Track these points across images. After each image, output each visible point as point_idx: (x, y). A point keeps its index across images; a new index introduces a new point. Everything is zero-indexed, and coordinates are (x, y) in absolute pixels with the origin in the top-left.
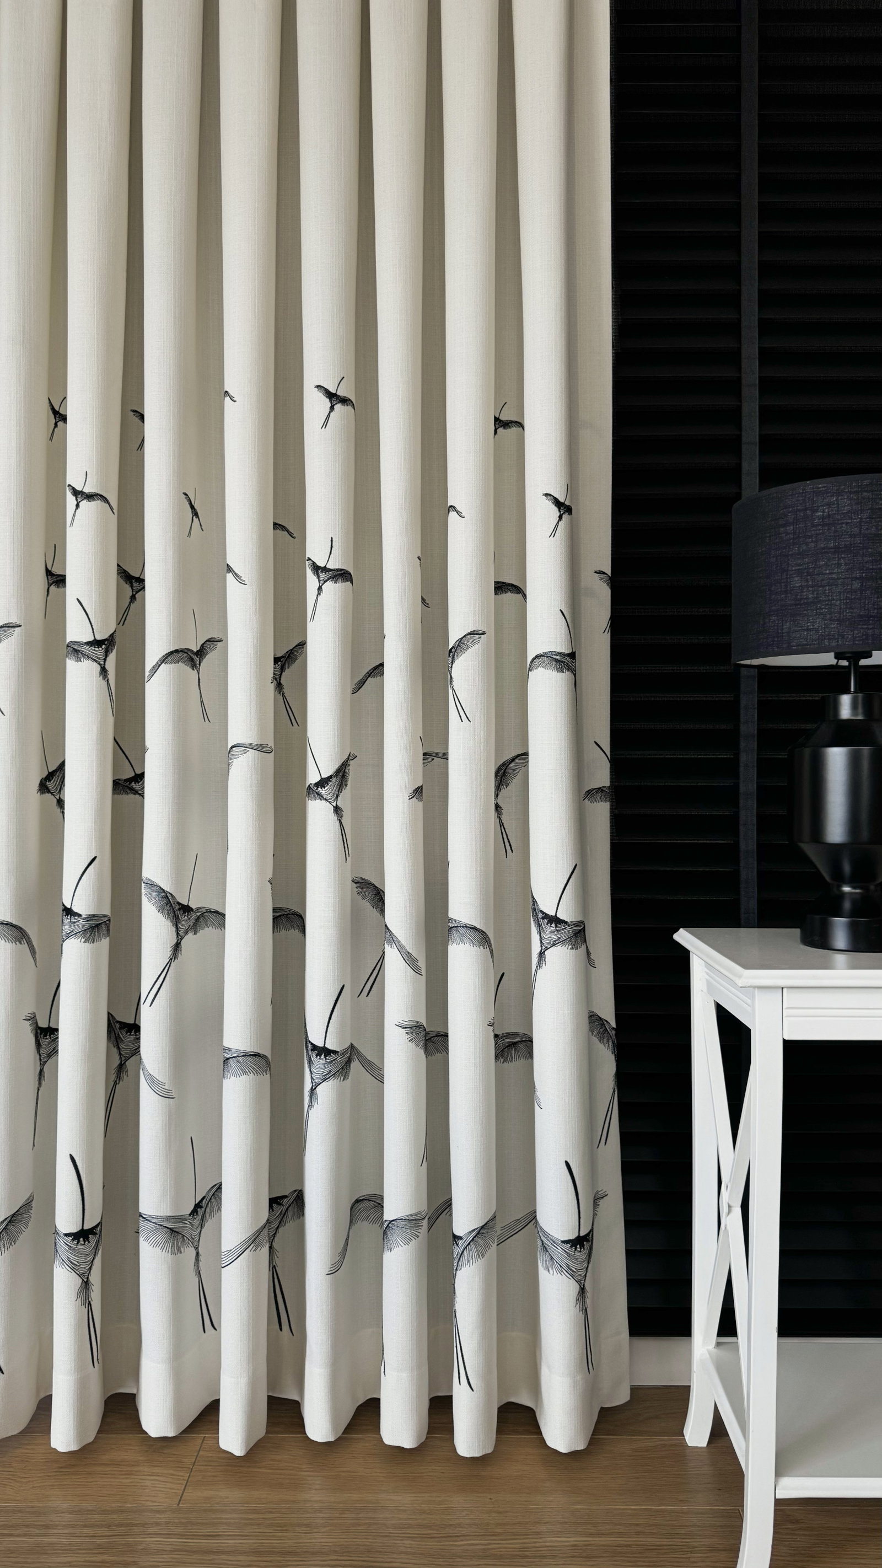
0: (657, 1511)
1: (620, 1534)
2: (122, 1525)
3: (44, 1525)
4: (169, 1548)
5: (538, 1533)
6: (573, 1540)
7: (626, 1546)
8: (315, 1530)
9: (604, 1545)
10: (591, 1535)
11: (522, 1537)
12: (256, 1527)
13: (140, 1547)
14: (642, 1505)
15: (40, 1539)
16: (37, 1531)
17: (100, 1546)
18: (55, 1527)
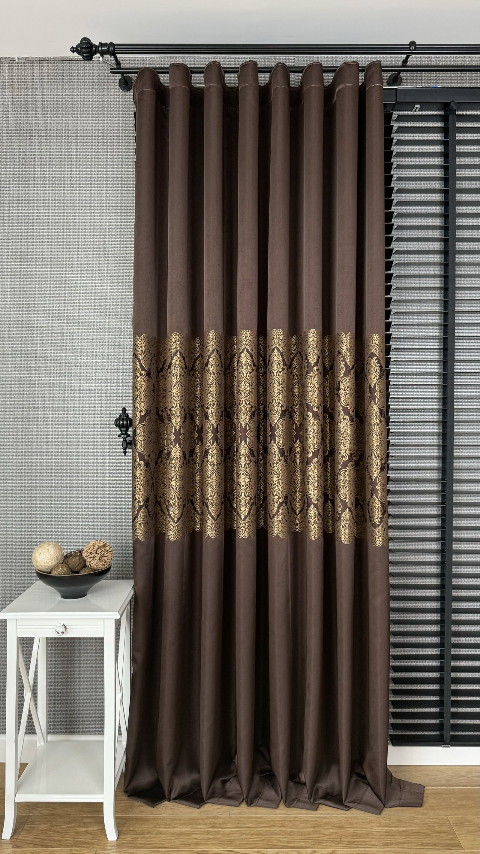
0: (415, 817)
1: (403, 827)
2: (211, 824)
3: (181, 824)
4: (232, 832)
5: (372, 826)
6: (386, 829)
7: (406, 831)
8: (286, 826)
9: (397, 831)
10: (392, 827)
11: (366, 828)
12: (262, 824)
13: (221, 832)
14: (409, 815)
15: (181, 829)
16: (179, 826)
17: (205, 832)
18: (185, 824)
